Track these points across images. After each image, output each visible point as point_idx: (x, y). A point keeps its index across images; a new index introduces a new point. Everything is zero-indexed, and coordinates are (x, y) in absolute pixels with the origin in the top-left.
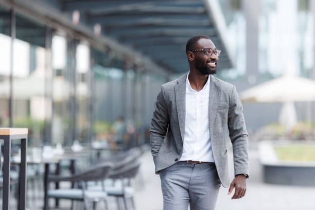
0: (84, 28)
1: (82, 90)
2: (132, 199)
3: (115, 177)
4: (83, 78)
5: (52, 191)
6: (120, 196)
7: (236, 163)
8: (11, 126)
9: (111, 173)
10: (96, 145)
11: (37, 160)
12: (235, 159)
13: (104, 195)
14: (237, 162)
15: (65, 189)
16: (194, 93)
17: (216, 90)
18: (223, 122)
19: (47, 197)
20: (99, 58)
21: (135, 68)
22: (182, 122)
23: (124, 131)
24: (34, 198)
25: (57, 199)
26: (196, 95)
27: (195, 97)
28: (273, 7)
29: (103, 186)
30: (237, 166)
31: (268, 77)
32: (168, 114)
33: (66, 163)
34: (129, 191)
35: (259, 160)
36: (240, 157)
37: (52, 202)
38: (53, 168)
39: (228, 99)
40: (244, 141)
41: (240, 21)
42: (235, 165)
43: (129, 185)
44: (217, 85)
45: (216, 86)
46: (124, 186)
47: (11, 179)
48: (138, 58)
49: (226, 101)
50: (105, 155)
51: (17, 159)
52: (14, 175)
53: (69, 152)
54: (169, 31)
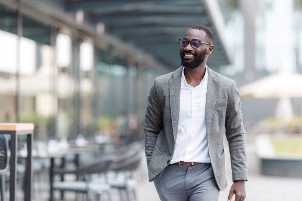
0: (88, 28)
1: (86, 86)
2: (134, 191)
3: (117, 170)
4: (87, 75)
5: (58, 184)
6: (122, 188)
7: (234, 167)
8: (18, 121)
9: (114, 166)
10: (100, 139)
11: (43, 154)
12: (233, 162)
13: (107, 187)
14: (235, 165)
15: (70, 181)
16: (189, 88)
17: (214, 85)
18: (220, 122)
19: (52, 190)
20: (102, 56)
21: (137, 65)
22: (175, 120)
23: (127, 126)
24: (40, 191)
25: (63, 191)
26: (192, 90)
27: (191, 93)
28: (270, 6)
29: (106, 178)
30: (235, 170)
31: (265, 73)
32: (162, 110)
33: (70, 157)
34: (131, 184)
35: (256, 154)
36: (239, 159)
37: (57, 195)
38: (58, 162)
39: (227, 96)
40: (242, 141)
41: (238, 20)
42: (232, 168)
43: (131, 177)
44: (216, 80)
45: (214, 81)
46: (126, 178)
47: (18, 172)
48: (140, 56)
49: (225, 98)
50: (109, 149)
51: (24, 153)
52: (20, 168)
53: (73, 146)
54: (169, 30)
